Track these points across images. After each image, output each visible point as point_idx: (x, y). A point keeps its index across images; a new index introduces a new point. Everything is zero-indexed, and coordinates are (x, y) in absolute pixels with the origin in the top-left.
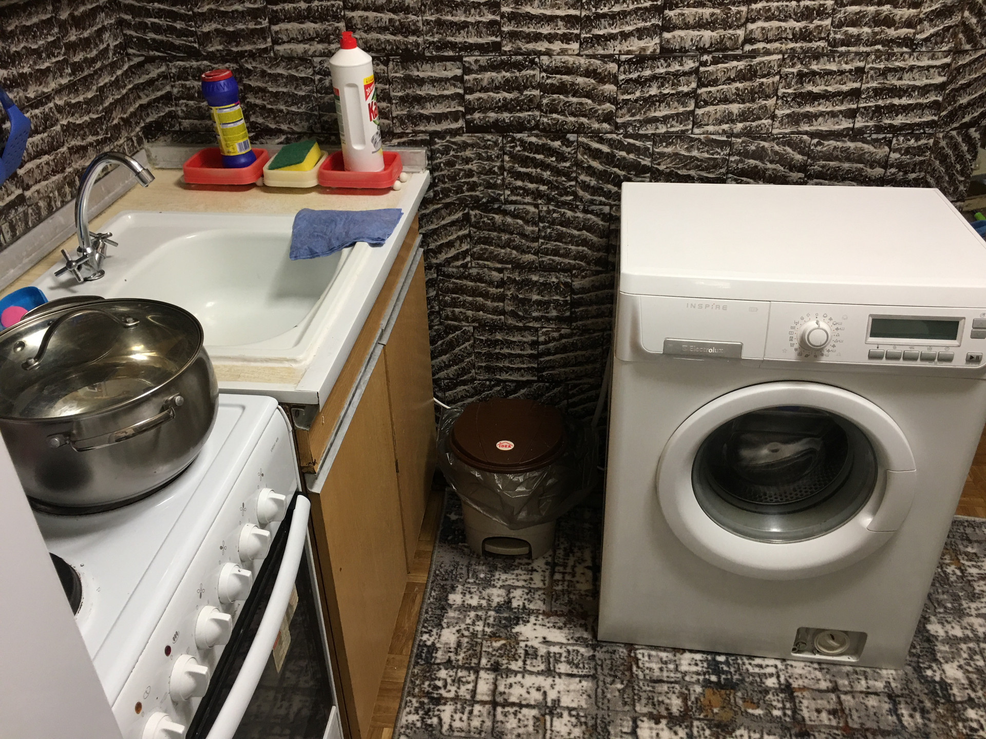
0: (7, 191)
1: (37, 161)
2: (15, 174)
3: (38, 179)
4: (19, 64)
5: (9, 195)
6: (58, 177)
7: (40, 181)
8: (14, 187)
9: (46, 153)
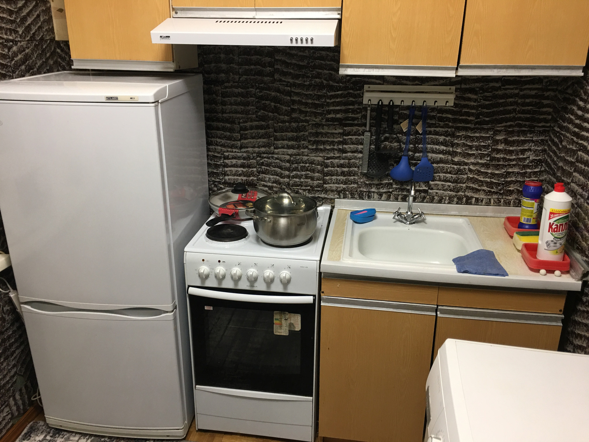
0: (420, 185)
1: (443, 183)
2: (428, 182)
3: (439, 189)
4: (456, 147)
5: (419, 187)
6: (454, 194)
7: (440, 190)
8: (424, 186)
9: (451, 182)
